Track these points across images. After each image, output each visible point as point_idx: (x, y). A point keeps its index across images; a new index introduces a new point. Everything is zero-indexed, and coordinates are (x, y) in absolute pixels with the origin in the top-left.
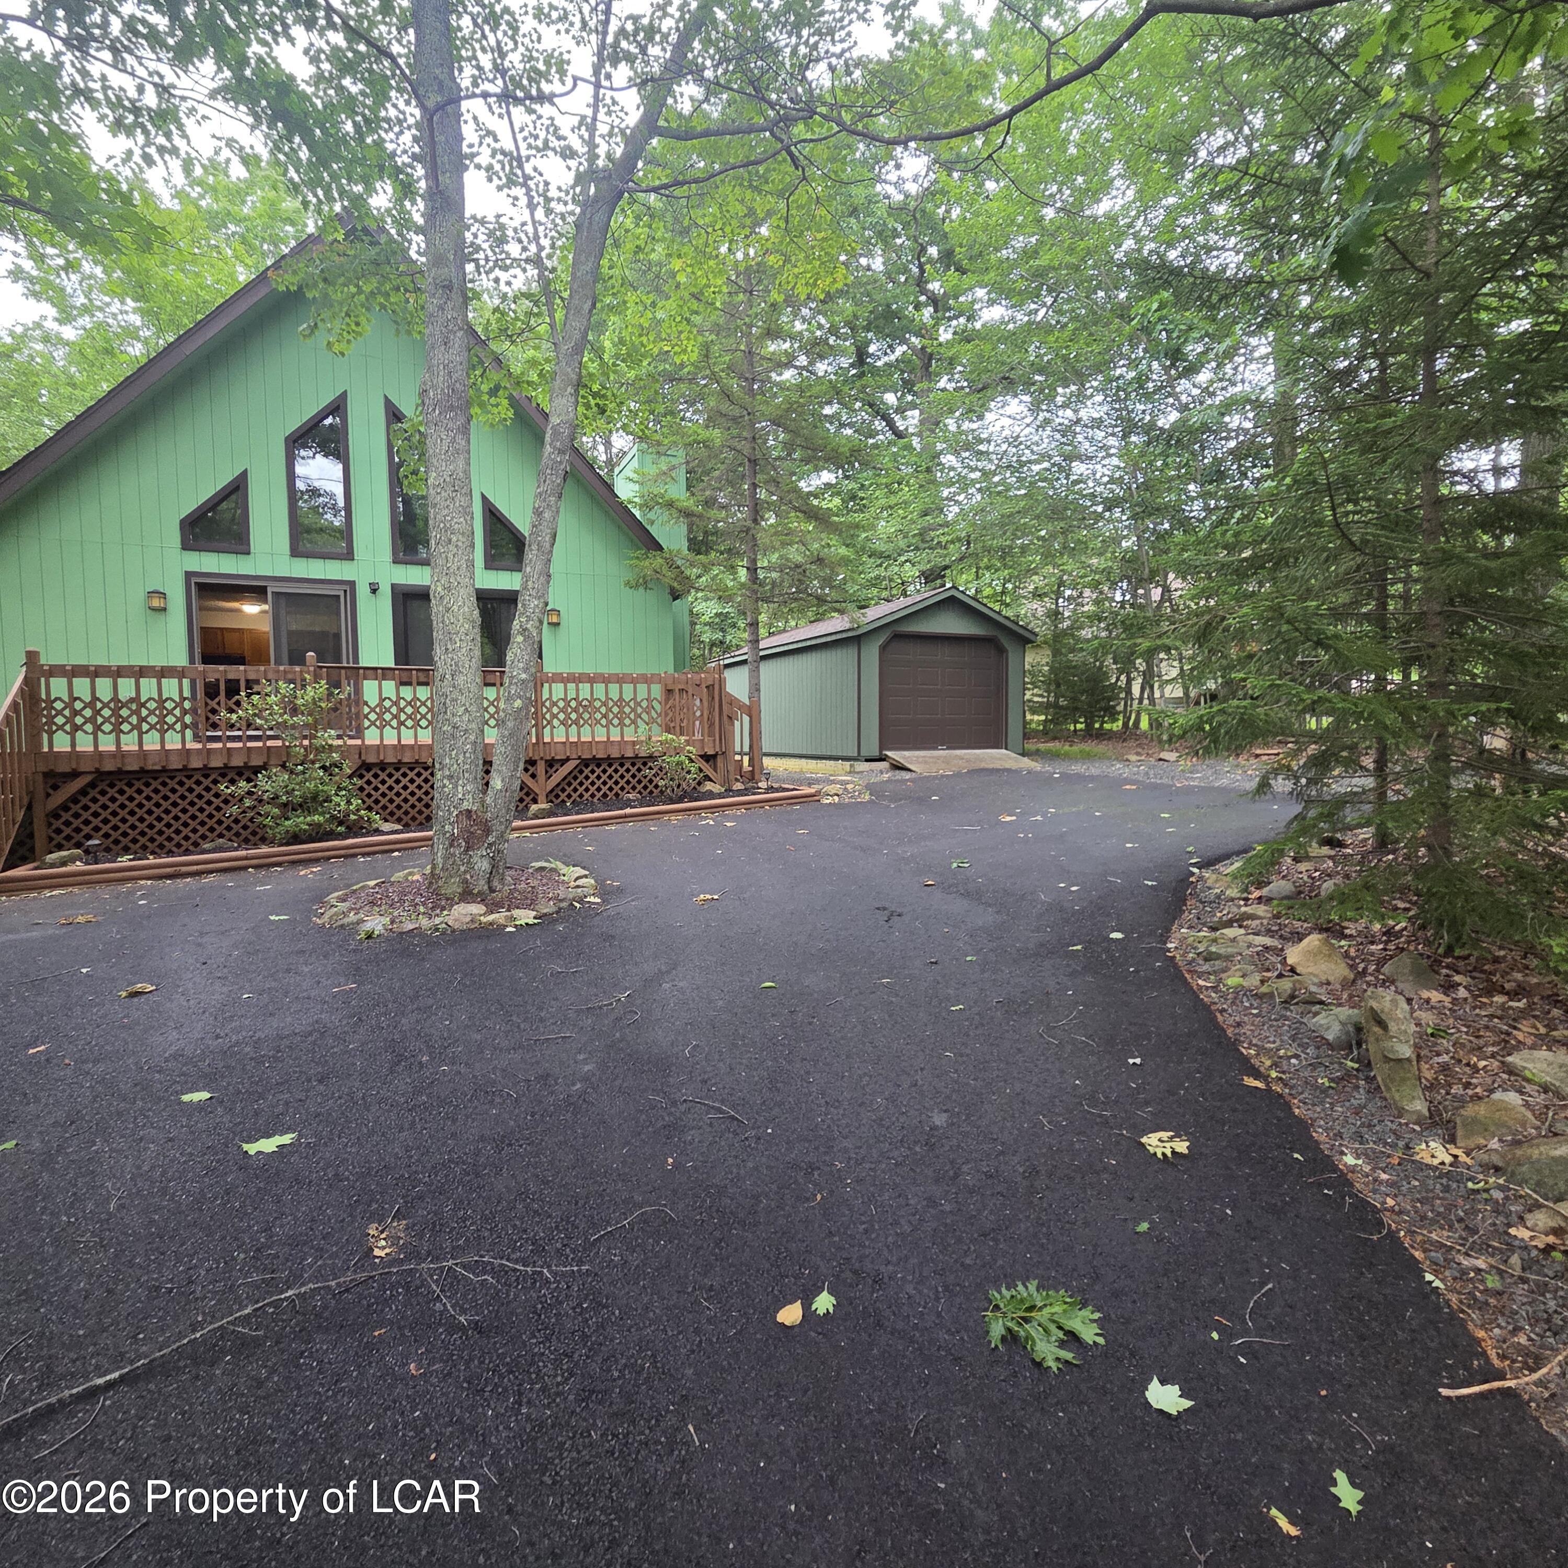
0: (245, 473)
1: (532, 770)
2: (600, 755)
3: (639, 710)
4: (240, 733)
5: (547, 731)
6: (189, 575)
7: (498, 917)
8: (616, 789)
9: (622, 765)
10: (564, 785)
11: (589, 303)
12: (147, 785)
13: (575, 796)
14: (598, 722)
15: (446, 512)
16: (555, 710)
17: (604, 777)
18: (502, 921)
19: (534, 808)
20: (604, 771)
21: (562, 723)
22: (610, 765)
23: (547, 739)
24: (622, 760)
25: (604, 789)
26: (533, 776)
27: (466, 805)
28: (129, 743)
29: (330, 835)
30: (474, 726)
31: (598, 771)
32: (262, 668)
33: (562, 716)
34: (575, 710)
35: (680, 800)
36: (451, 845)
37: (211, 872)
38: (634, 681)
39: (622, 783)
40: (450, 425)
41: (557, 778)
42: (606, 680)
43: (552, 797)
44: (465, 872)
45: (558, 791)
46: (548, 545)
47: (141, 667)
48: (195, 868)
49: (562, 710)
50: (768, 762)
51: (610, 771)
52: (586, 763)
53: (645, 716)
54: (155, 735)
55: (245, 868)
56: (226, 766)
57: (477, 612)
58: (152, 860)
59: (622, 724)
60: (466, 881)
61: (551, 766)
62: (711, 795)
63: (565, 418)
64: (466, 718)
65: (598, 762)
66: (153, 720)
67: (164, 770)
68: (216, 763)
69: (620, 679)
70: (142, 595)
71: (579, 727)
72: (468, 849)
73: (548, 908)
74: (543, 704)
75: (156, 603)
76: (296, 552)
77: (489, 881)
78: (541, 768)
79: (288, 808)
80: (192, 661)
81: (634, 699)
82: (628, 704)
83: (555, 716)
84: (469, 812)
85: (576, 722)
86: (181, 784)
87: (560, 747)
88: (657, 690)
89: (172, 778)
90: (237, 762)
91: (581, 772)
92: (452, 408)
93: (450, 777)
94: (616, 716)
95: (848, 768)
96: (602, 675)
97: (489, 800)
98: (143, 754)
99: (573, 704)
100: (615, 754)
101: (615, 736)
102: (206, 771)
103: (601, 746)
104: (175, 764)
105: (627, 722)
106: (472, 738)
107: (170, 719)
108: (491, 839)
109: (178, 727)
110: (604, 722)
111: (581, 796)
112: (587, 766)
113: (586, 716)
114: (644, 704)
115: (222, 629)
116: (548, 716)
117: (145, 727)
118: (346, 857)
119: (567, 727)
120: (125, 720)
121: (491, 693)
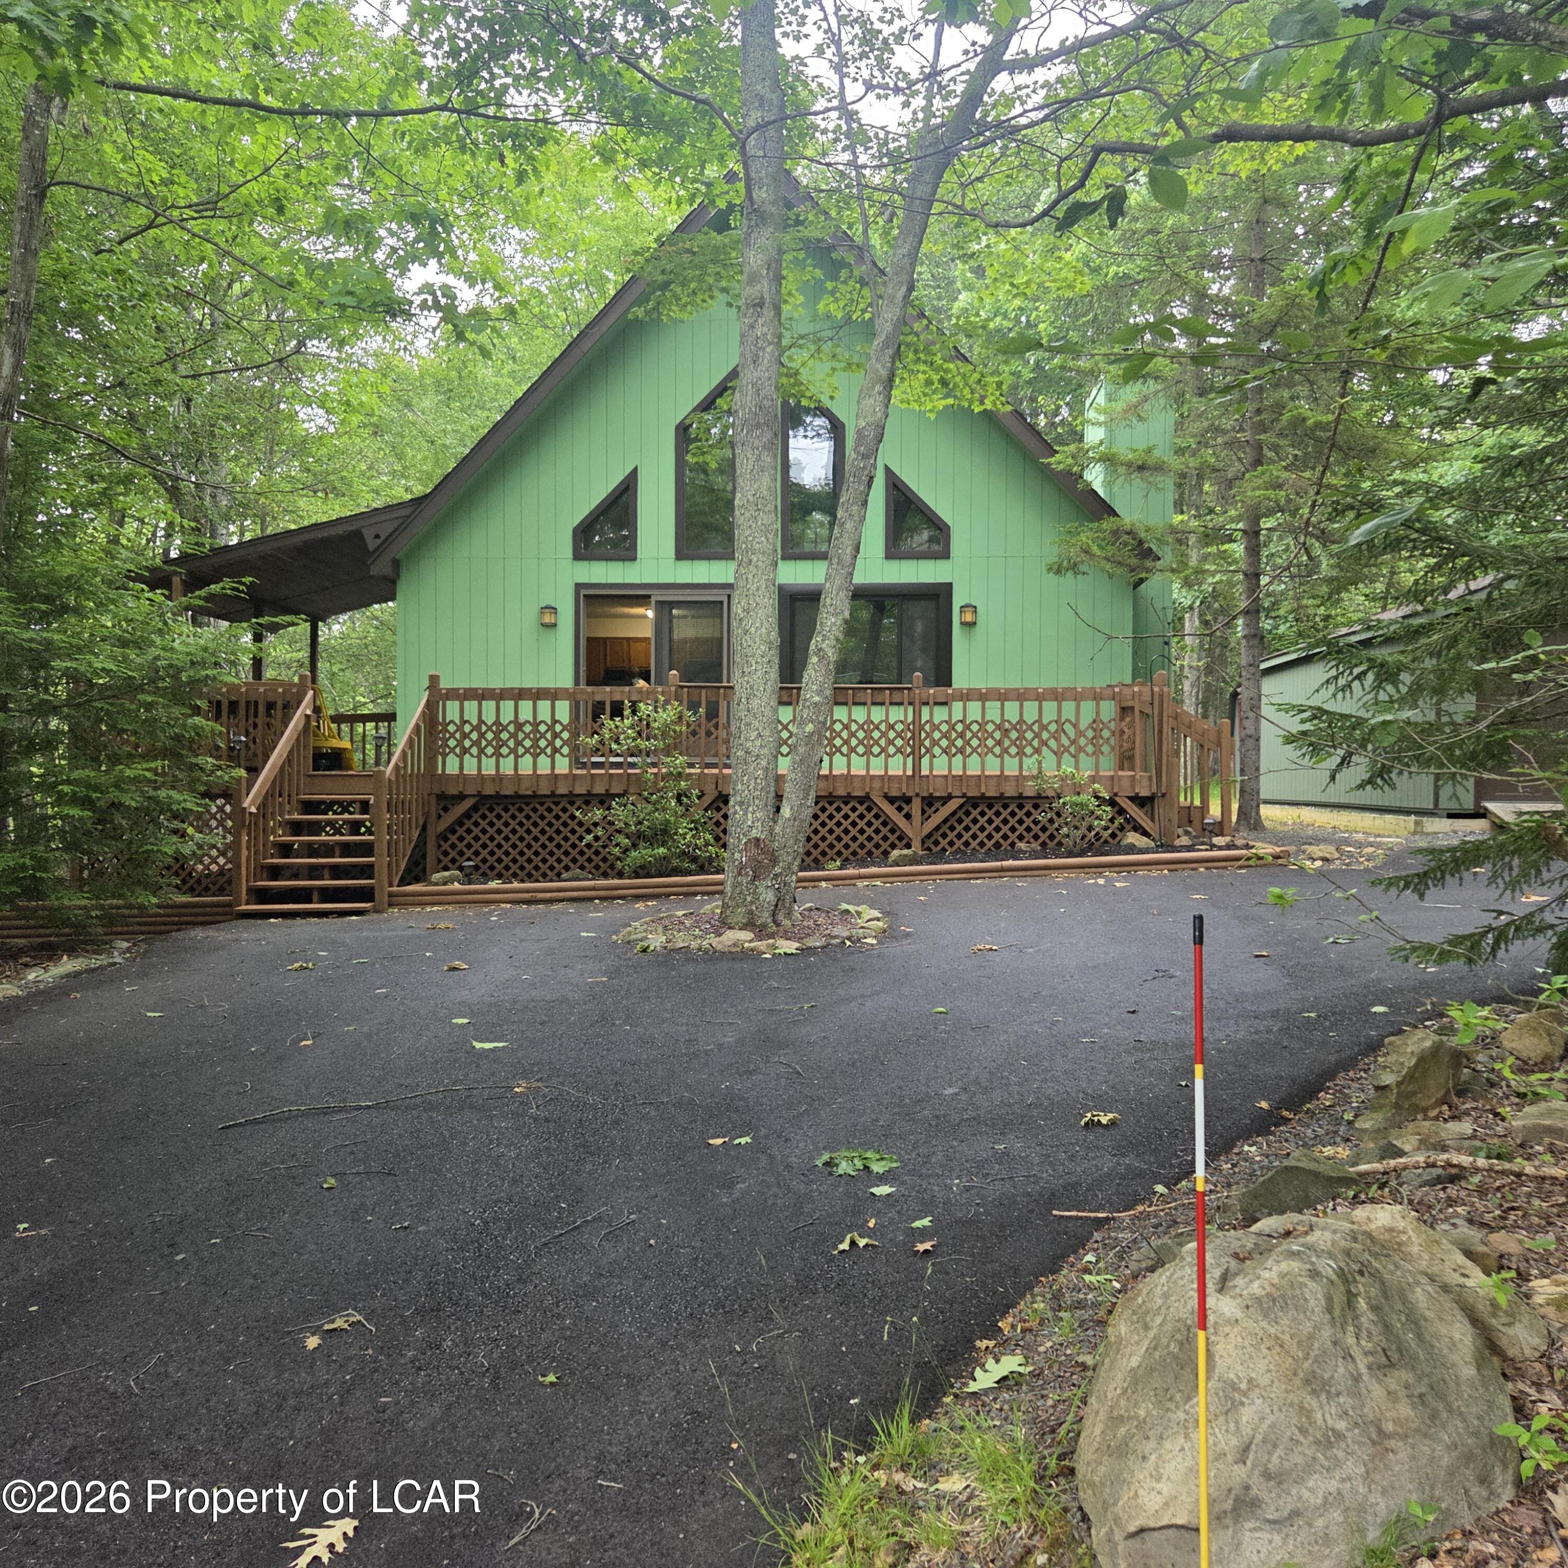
0: (635, 471)
1: (906, 808)
2: (991, 793)
3: (1045, 735)
4: (602, 759)
5: (925, 761)
6: (578, 587)
7: (761, 945)
8: (1013, 837)
9: (1021, 807)
10: (945, 829)
11: (904, 289)
12: (521, 810)
13: (959, 844)
14: (990, 750)
15: (748, 532)
16: (937, 735)
17: (997, 822)
18: (763, 949)
19: (896, 853)
20: (998, 814)
21: (945, 751)
22: (1005, 807)
23: (925, 772)
24: (1020, 800)
25: (997, 836)
26: (908, 816)
27: (754, 833)
28: (507, 766)
29: (676, 872)
30: (766, 751)
31: (990, 813)
32: (627, 689)
33: (944, 743)
34: (961, 735)
35: (1082, 854)
36: (740, 874)
37: (562, 900)
38: (1040, 697)
39: (1021, 829)
40: (756, 443)
41: (936, 819)
42: (1002, 696)
43: (929, 843)
44: (752, 903)
45: (937, 836)
46: (848, 559)
47: (521, 690)
48: (548, 895)
49: (945, 736)
50: (1266, 811)
51: (1005, 814)
52: (973, 802)
53: (1052, 743)
54: (528, 759)
55: (592, 899)
56: (589, 794)
57: (774, 635)
58: (516, 885)
59: (1021, 753)
60: (751, 912)
61: (930, 805)
62: (1132, 849)
63: (870, 419)
64: (758, 743)
65: (990, 802)
66: (528, 743)
67: (535, 796)
68: (580, 789)
69: (1021, 696)
70: (536, 610)
71: (966, 757)
72: (755, 878)
73: (816, 942)
74: (922, 728)
75: (547, 619)
76: (682, 554)
77: (774, 915)
78: (916, 807)
79: (638, 839)
80: (577, 682)
81: (1039, 721)
82: (1030, 727)
83: (935, 743)
84: (757, 840)
85: (961, 751)
86: (549, 810)
87: (940, 782)
88: (1108, 710)
89: (542, 804)
90: (599, 789)
91: (968, 813)
92: (758, 425)
93: (741, 803)
94: (1014, 743)
95: (1412, 827)
96: (997, 690)
97: (778, 829)
98: (517, 778)
99: (959, 727)
100: (1010, 791)
101: (1011, 768)
102: (571, 798)
103: (993, 782)
104: (544, 790)
105: (1029, 750)
106: (764, 763)
107: (542, 743)
108: (777, 870)
109: (549, 751)
110: (997, 750)
111: (967, 844)
112: (975, 806)
113: (975, 742)
114: (1053, 728)
115: (628, 639)
116: (927, 743)
117: (521, 750)
118: (686, 895)
119: (951, 756)
120: (505, 743)
121: (785, 714)
